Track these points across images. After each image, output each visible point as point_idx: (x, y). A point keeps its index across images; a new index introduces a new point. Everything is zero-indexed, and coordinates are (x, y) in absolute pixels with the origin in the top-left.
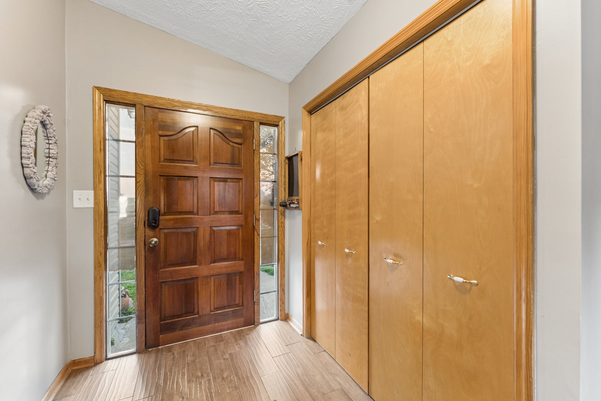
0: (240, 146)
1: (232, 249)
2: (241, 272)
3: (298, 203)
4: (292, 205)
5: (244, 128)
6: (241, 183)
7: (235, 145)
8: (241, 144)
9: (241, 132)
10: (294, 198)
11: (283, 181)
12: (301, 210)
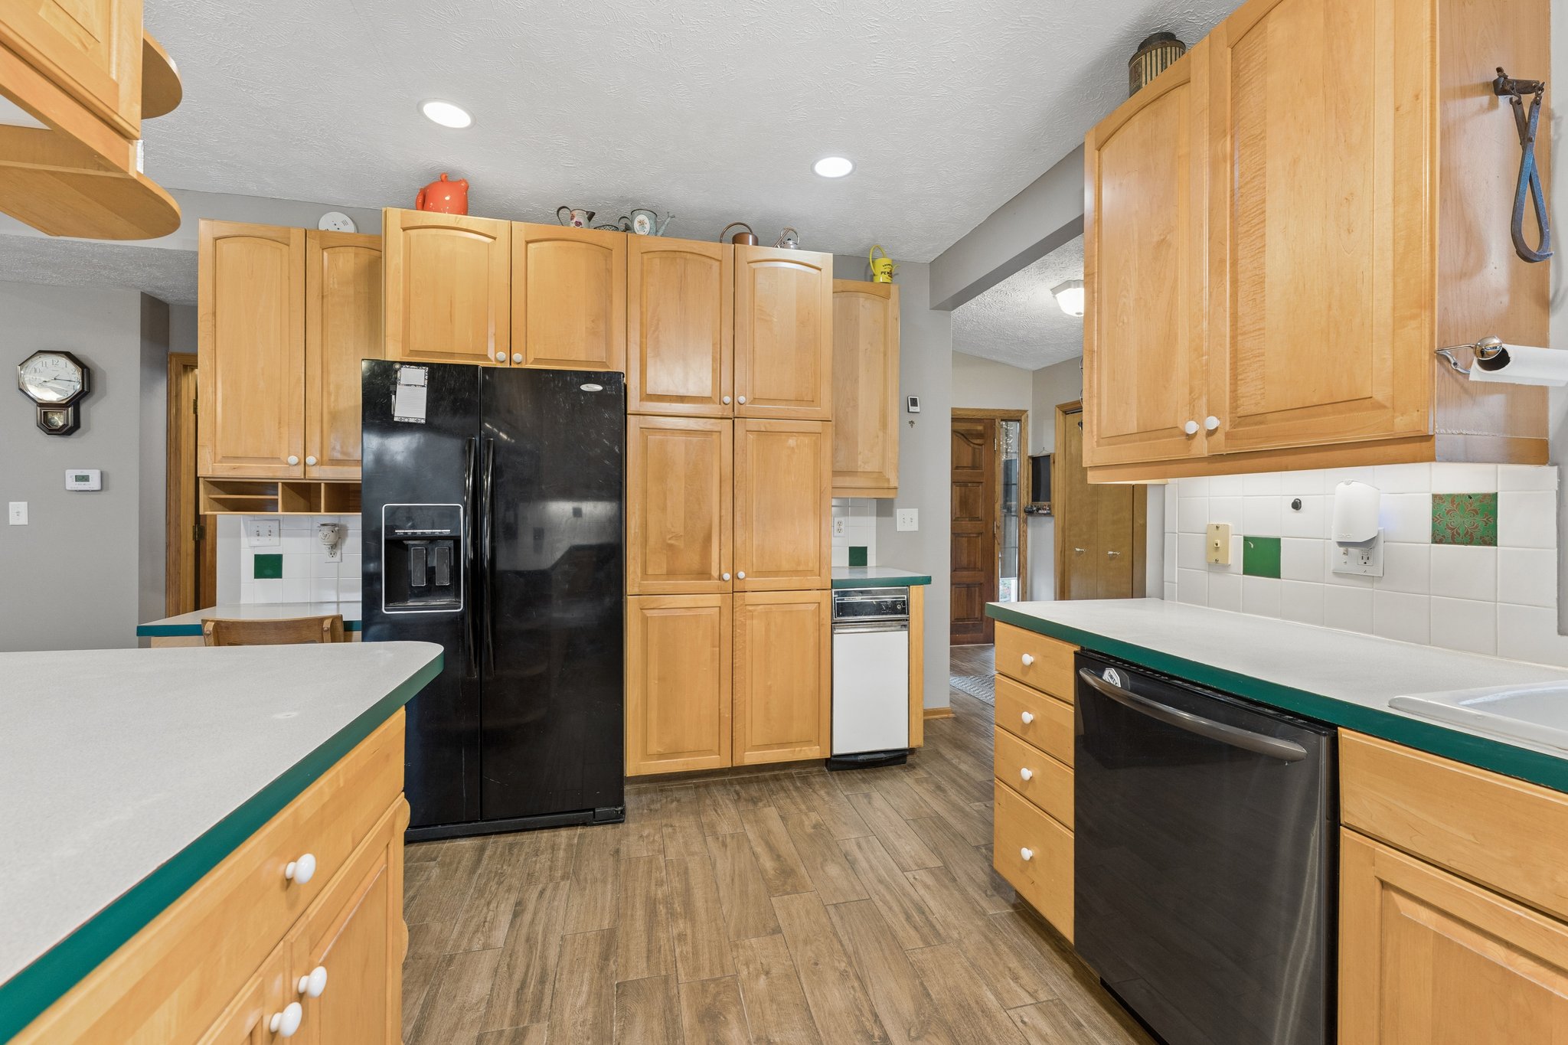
0: (980, 447)
1: (972, 559)
2: (981, 584)
3: (1050, 509)
4: (1040, 512)
5: (985, 427)
6: (980, 487)
7: (977, 446)
8: (981, 445)
9: (983, 432)
10: (1040, 503)
11: (1025, 484)
12: (1053, 516)
